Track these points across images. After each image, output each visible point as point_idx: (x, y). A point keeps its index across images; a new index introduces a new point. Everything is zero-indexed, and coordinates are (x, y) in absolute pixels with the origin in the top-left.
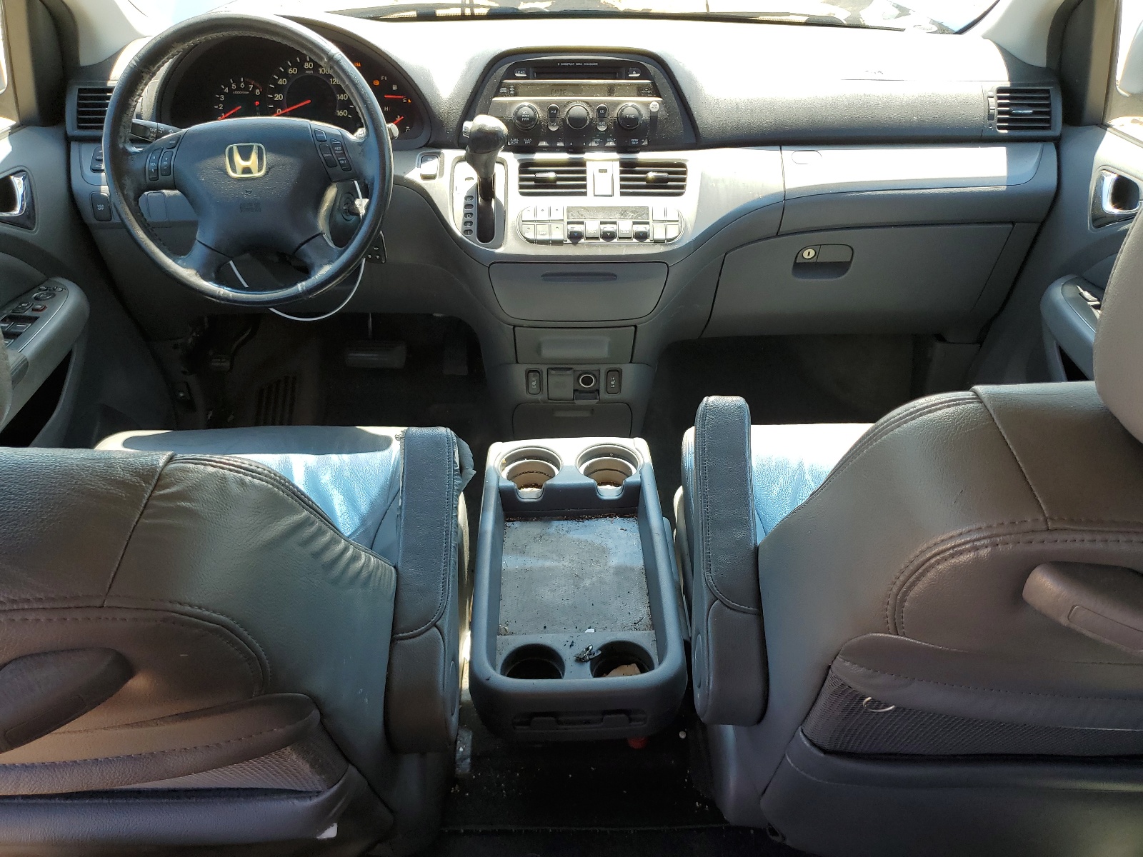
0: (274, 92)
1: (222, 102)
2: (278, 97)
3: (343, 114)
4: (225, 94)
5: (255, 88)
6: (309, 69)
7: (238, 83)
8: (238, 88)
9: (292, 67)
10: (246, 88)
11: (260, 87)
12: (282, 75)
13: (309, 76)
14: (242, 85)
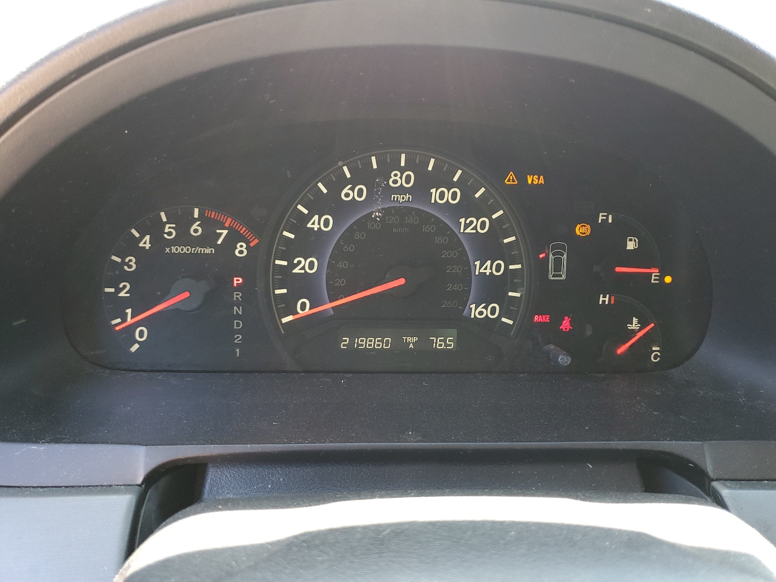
0: (290, 251)
1: (126, 277)
2: (304, 265)
3: (487, 313)
4: (140, 253)
5: (234, 238)
6: (401, 190)
7: (183, 222)
8: (183, 237)
9: (354, 182)
10: (208, 238)
11: (248, 235)
12: (318, 206)
13: (403, 212)
14: (196, 229)
